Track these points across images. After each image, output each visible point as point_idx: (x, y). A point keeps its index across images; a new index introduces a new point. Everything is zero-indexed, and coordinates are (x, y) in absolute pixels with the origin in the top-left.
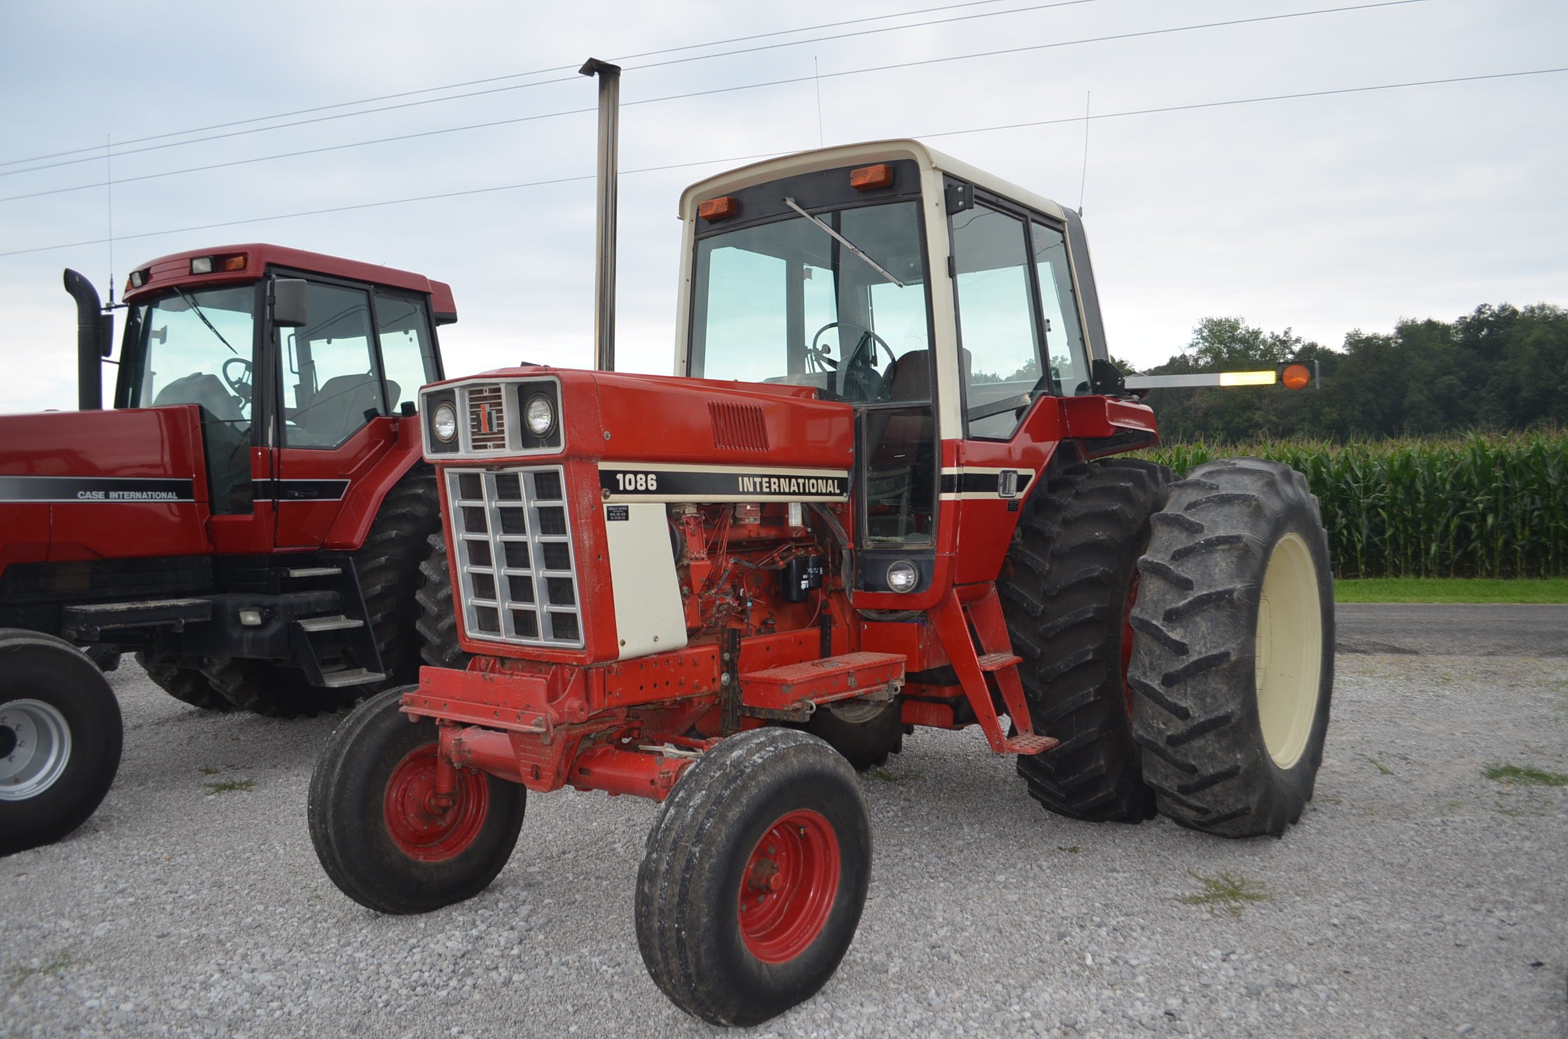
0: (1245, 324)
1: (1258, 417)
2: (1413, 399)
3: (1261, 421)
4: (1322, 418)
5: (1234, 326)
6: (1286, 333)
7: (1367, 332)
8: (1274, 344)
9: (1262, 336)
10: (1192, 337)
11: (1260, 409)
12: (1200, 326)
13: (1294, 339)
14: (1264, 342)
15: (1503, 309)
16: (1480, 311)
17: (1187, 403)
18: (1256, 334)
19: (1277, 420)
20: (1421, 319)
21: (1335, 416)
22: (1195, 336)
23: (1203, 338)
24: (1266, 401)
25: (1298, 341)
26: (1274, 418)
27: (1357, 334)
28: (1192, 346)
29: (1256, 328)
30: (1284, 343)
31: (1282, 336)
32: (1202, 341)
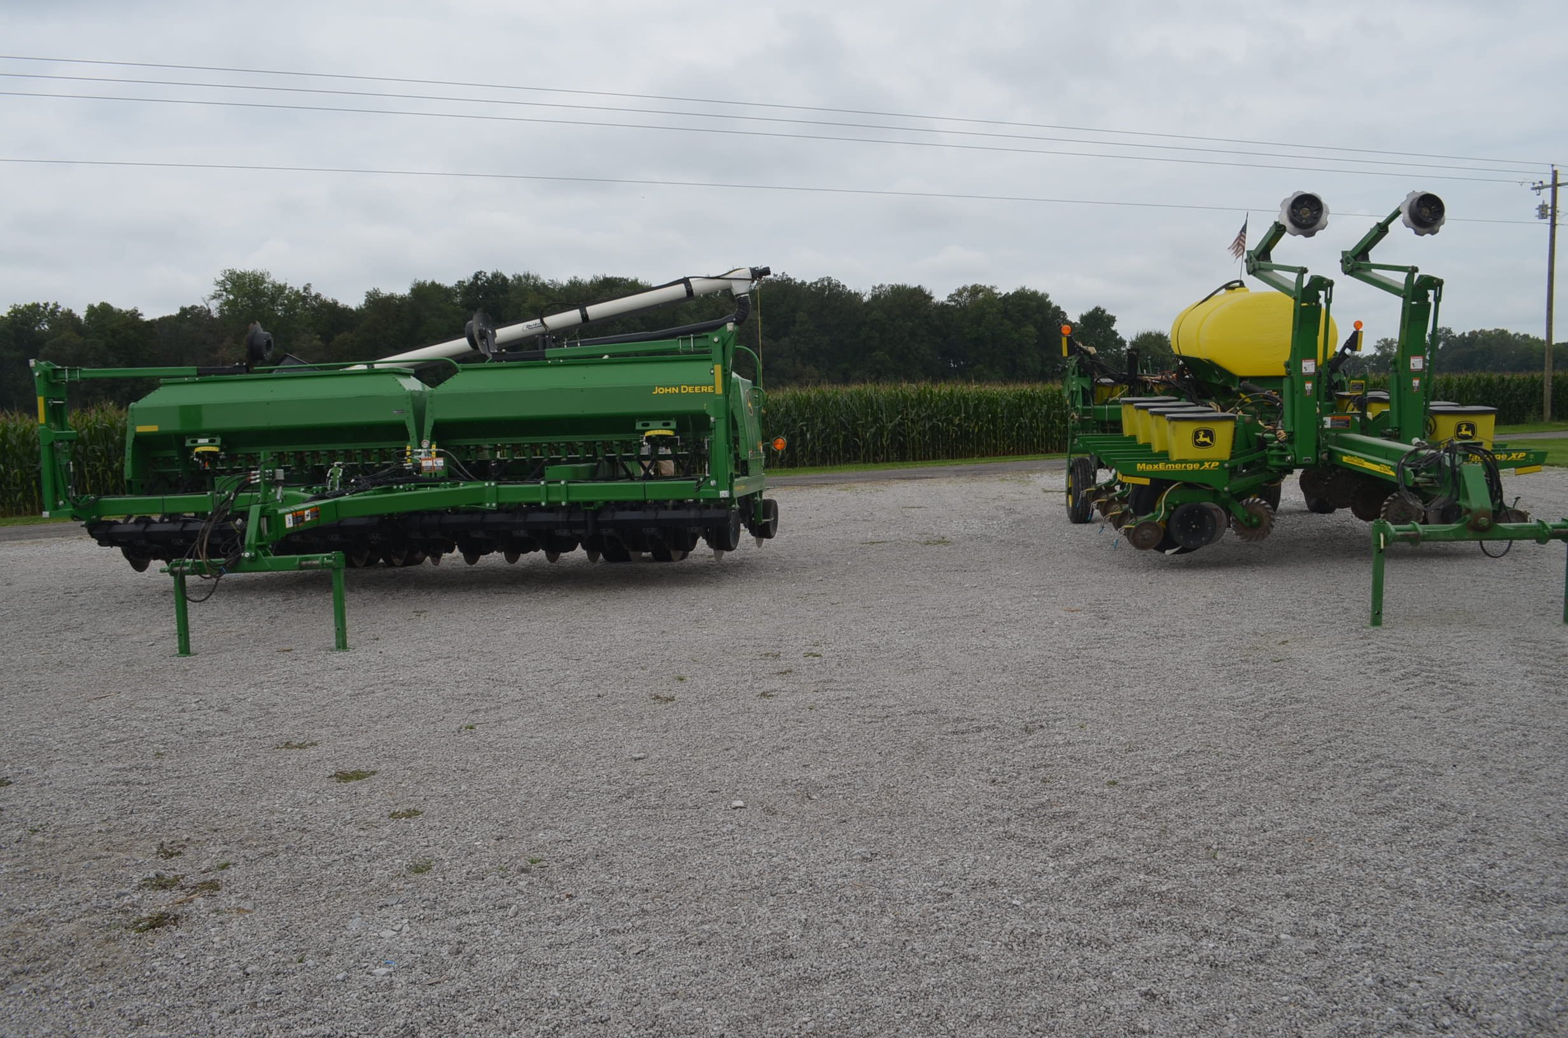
0: (271, 279)
5: (259, 280)
6: (305, 289)
7: (385, 291)
8: (296, 300)
9: (286, 291)
10: (214, 289)
12: (223, 278)
13: (313, 294)
14: (288, 297)
15: (496, 276)
16: (476, 277)
17: (214, 356)
18: (281, 288)
20: (428, 282)
22: (218, 288)
23: (225, 290)
25: (317, 296)
27: (375, 292)
28: (214, 297)
29: (281, 283)
30: (304, 298)
31: (302, 292)
32: (224, 293)
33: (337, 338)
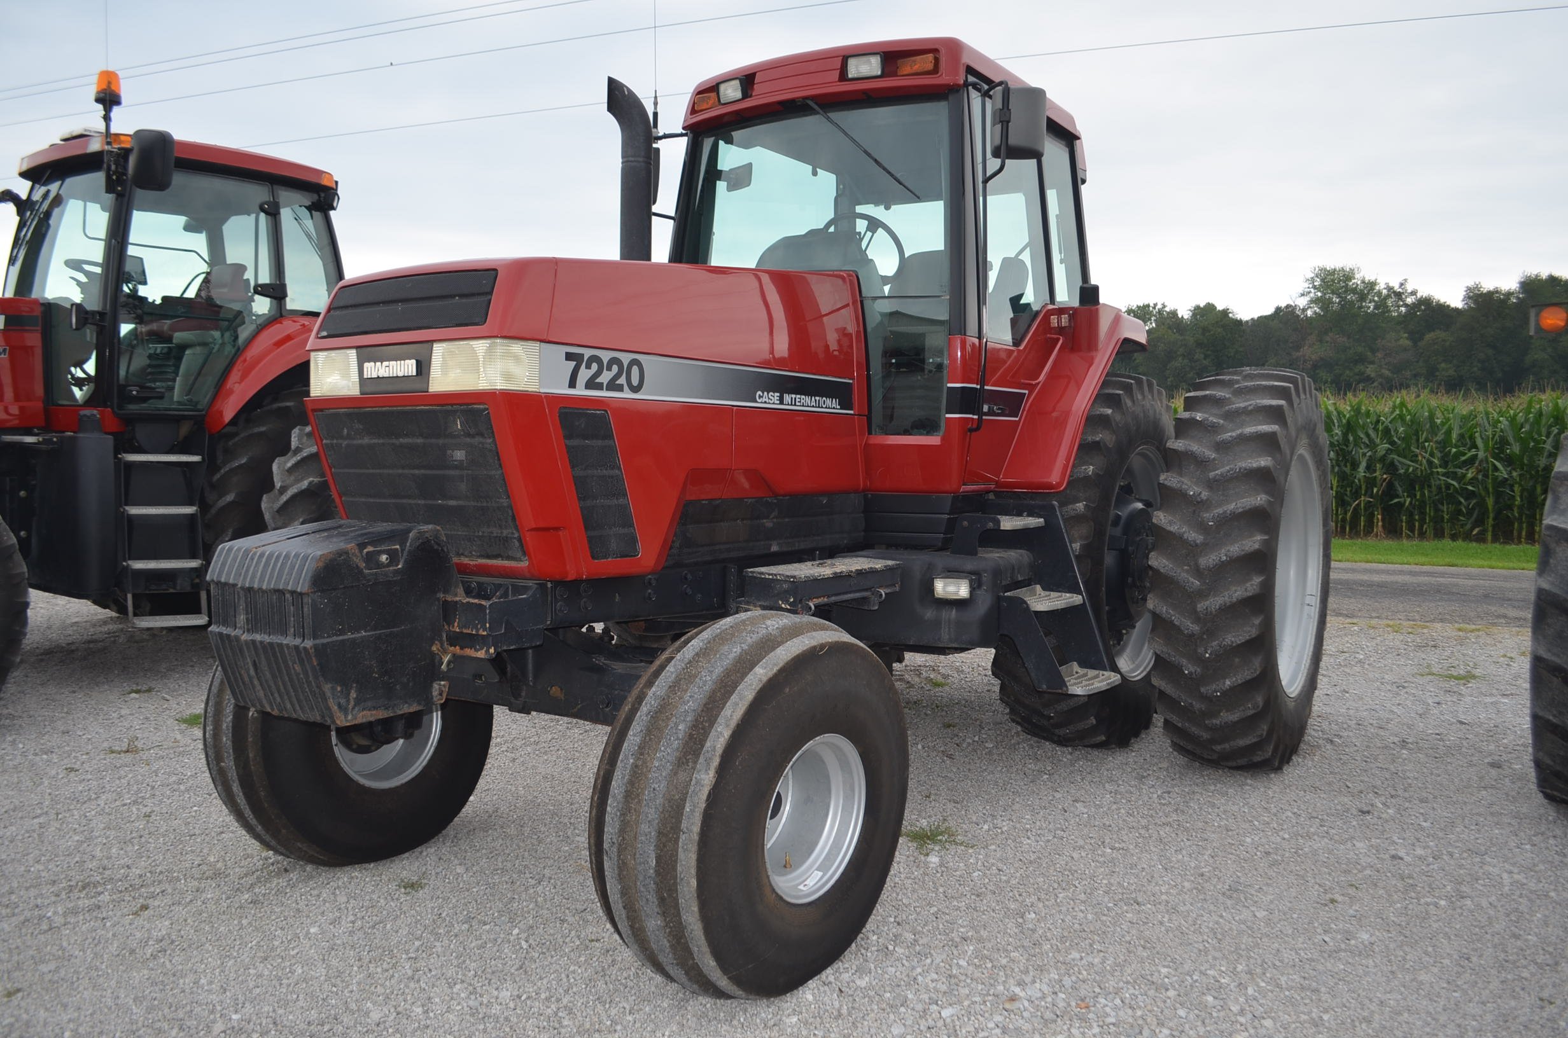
0: (1361, 275)
1: (1370, 370)
2: (1536, 356)
3: (1373, 375)
4: (1437, 373)
5: (1348, 276)
6: (1402, 284)
7: (1488, 285)
8: (1388, 296)
9: (1377, 288)
10: (1304, 286)
11: (1372, 363)
12: (1313, 275)
13: (1409, 291)
14: (1379, 293)
17: (1295, 354)
18: (1372, 284)
19: (1390, 375)
20: (1544, 275)
21: (1451, 372)
22: (1307, 285)
23: (1315, 287)
24: (1379, 355)
25: (1414, 293)
26: (1387, 373)
27: (1477, 287)
28: (1303, 295)
29: (1372, 279)
30: (1399, 295)
31: (1397, 288)
32: (1312, 290)
33: (1429, 336)
